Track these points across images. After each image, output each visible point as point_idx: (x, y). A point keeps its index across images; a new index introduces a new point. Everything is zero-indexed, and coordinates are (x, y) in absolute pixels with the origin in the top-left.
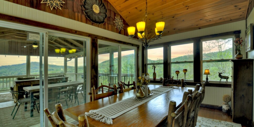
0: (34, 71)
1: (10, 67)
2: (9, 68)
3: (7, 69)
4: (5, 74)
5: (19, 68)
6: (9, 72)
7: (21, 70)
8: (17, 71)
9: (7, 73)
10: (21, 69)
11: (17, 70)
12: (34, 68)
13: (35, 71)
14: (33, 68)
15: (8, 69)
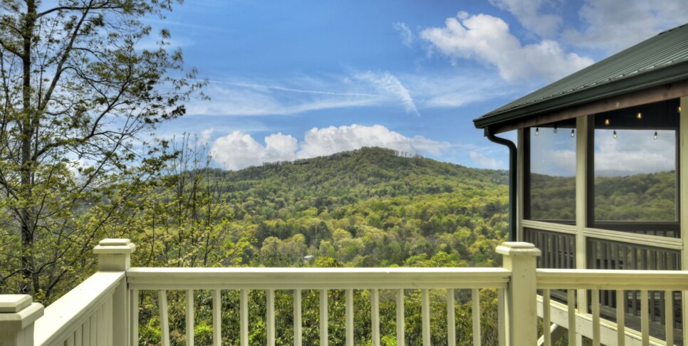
0: (373, 191)
1: (290, 172)
2: (286, 175)
3: (281, 178)
4: (276, 199)
5: (319, 177)
6: (286, 192)
7: (326, 184)
8: (314, 187)
9: (280, 196)
10: (327, 179)
11: (314, 183)
12: (371, 179)
13: (376, 193)
14: (369, 176)
15: (285, 178)
